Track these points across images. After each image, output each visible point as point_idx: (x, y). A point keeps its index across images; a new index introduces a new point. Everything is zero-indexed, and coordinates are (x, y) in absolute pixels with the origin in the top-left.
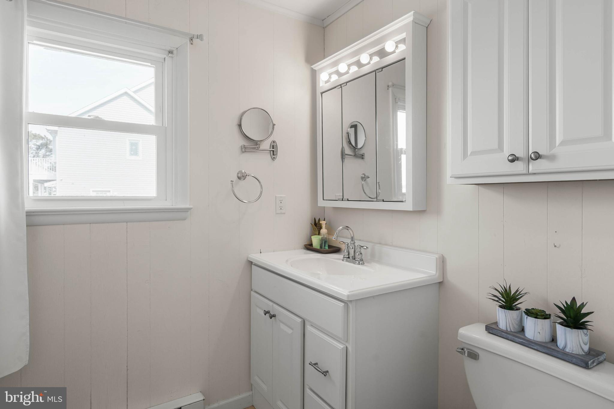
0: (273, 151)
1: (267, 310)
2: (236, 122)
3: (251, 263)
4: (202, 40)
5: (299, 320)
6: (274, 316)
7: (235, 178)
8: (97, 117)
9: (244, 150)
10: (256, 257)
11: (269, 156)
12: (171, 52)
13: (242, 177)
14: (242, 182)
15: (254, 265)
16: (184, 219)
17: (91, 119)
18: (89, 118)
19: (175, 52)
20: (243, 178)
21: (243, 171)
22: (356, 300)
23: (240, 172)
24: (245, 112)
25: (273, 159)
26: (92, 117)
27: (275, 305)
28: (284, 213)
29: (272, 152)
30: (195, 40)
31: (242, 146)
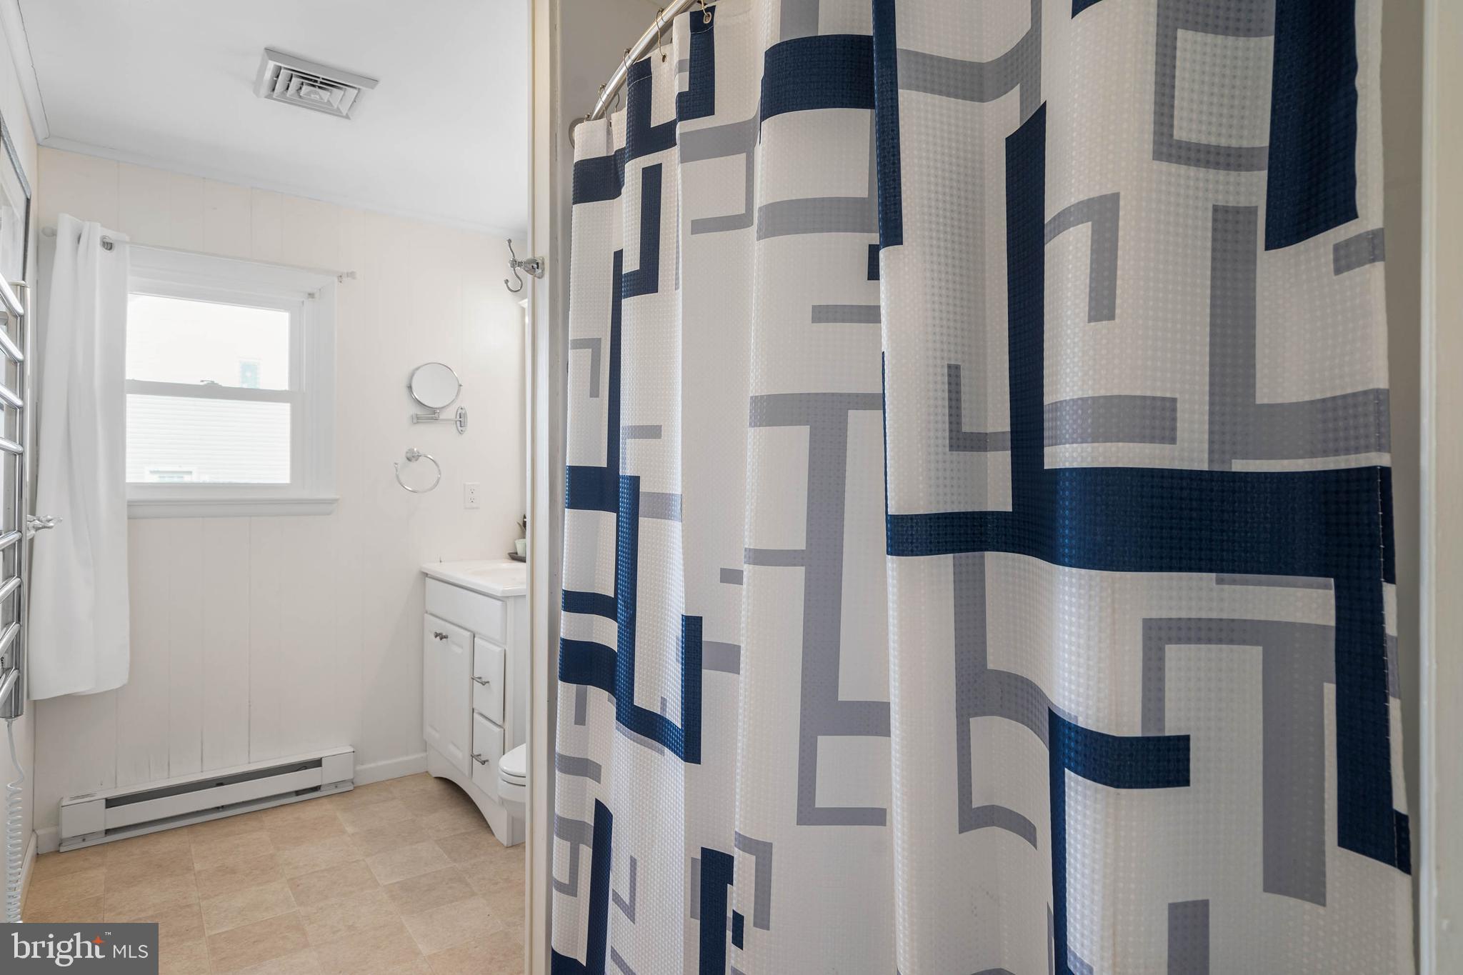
0: (461, 420)
1: (438, 632)
2: (405, 383)
3: (426, 575)
4: (354, 278)
5: (468, 634)
6: (446, 637)
7: (401, 459)
8: (213, 382)
9: (417, 420)
10: (434, 567)
11: (454, 428)
12: (311, 295)
13: (412, 457)
14: (413, 465)
15: (430, 577)
16: (329, 514)
17: (205, 385)
18: (202, 384)
19: (317, 295)
20: (413, 459)
21: (415, 449)
22: (515, 596)
23: (411, 451)
24: (417, 369)
25: (461, 432)
26: (205, 383)
27: (448, 625)
28: (477, 508)
29: (458, 423)
30: (345, 279)
31: (412, 416)
